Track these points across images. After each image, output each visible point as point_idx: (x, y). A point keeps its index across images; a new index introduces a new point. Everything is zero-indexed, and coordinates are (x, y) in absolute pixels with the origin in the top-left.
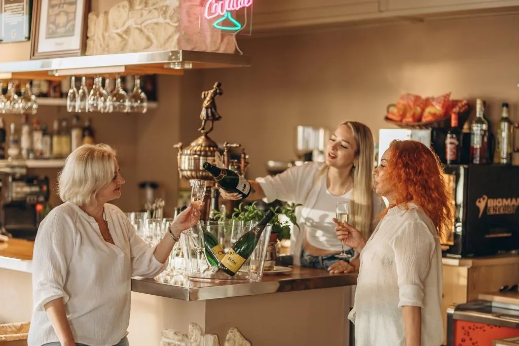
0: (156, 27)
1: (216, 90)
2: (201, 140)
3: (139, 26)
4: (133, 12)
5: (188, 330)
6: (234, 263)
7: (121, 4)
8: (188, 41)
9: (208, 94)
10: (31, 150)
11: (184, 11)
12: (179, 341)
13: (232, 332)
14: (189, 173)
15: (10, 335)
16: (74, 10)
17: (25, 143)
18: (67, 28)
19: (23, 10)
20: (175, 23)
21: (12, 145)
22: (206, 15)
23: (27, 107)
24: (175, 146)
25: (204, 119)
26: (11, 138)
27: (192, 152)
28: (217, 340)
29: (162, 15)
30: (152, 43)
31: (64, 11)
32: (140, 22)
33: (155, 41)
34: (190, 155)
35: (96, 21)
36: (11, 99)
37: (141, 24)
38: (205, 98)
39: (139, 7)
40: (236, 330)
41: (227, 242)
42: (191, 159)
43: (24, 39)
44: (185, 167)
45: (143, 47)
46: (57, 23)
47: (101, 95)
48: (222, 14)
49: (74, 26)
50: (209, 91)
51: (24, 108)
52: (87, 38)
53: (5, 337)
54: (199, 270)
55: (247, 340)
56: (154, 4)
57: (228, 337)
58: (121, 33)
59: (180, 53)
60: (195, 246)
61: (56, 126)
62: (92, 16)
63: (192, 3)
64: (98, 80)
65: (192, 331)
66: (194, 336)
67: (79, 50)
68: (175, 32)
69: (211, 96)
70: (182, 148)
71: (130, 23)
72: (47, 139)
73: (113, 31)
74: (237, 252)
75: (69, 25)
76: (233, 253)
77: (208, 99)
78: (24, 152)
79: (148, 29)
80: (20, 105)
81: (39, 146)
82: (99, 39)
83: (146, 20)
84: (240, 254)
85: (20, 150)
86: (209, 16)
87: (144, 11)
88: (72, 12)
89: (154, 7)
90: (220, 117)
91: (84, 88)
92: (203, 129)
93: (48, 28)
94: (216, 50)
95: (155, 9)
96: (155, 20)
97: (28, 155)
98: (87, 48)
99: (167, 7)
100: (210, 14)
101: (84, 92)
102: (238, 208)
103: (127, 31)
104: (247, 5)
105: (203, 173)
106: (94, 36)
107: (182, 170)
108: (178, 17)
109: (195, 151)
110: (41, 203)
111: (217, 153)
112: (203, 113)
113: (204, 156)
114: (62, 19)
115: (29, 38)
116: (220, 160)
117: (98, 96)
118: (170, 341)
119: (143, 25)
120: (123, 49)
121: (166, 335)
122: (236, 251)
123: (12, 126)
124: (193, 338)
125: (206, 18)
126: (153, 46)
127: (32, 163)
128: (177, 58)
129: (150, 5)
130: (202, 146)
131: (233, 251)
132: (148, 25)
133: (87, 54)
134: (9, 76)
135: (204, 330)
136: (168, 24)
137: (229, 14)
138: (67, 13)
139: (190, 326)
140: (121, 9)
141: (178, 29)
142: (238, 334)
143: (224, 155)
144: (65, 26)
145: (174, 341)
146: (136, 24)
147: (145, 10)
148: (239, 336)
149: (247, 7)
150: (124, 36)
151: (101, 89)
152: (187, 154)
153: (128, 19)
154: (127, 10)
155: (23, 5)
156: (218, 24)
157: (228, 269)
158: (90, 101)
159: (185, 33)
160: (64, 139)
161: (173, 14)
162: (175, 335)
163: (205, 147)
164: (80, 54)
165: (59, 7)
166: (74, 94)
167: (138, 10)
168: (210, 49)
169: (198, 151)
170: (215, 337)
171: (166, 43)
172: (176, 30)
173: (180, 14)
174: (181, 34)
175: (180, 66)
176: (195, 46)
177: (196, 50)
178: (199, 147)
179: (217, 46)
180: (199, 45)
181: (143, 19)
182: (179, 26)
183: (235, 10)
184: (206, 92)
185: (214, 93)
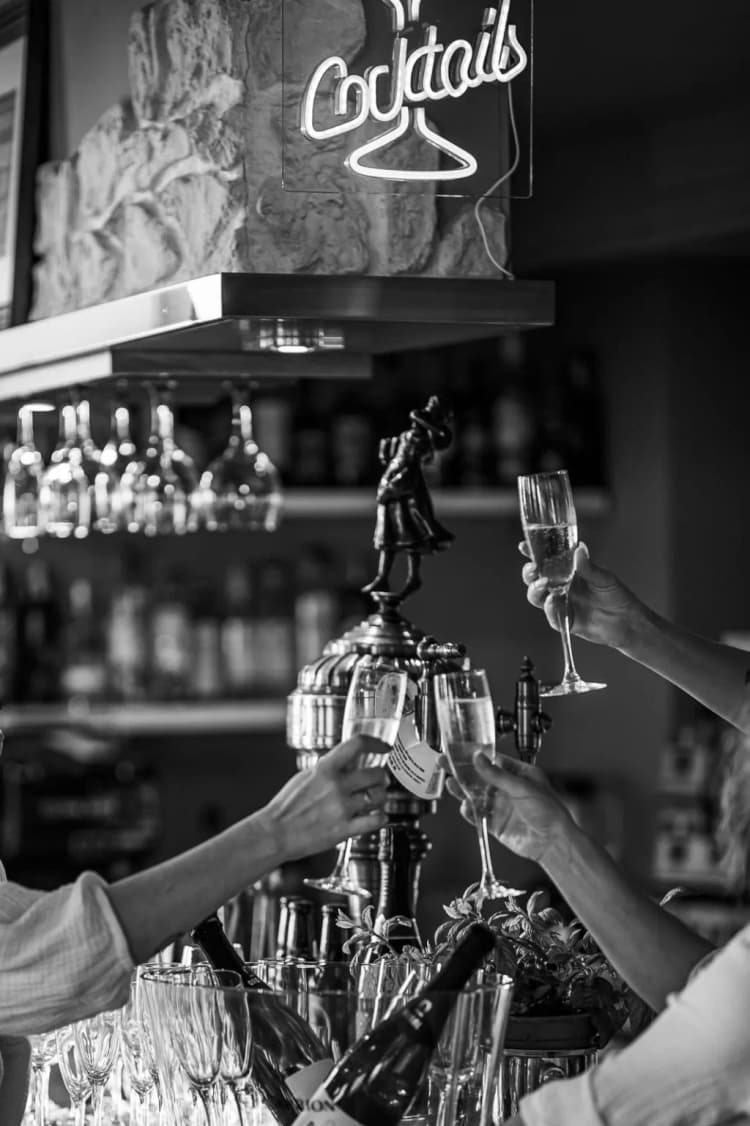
0: (183, 189)
1: (421, 427)
2: (370, 631)
3: (148, 196)
4: (127, 144)
7: (103, 119)
8: (284, 235)
9: (397, 444)
11: (262, 120)
16: (7, 163)
20: (231, 167)
25: (381, 546)
29: (197, 143)
30: (179, 255)
32: (149, 182)
33: (186, 248)
37: (151, 188)
38: (388, 461)
39: (146, 122)
42: (325, 707)
45: (154, 278)
50: (403, 436)
52: (34, 257)
56: (176, 105)
58: (104, 230)
62: (46, 178)
67: (8, 305)
68: (230, 204)
71: (125, 188)
73: (87, 224)
77: (395, 464)
79: (168, 204)
82: (58, 260)
83: (163, 170)
87: (153, 136)
88: (6, 168)
89: (178, 116)
92: (380, 587)
94: (413, 270)
95: (180, 122)
96: (183, 168)
98: (36, 297)
99: (210, 107)
100: (326, 119)
103: (117, 220)
106: (49, 248)
108: (238, 146)
119: (157, 190)
120: (111, 288)
125: (307, 138)
126: (182, 267)
129: (167, 109)
132: (168, 187)
133: (32, 316)
136: (214, 175)
140: (104, 137)
141: (238, 193)
146: (140, 190)
147: (155, 131)
150: (111, 238)
152: (307, 690)
153: (120, 172)
154: (115, 135)
156: (366, 162)
159: (265, 206)
161: (221, 133)
167: (137, 134)
168: (386, 262)
171: (211, 253)
172: (231, 198)
173: (243, 132)
174: (253, 210)
175: (296, 341)
176: (314, 259)
177: (319, 272)
178: (367, 657)
179: (417, 252)
180: (335, 251)
181: (154, 167)
182: (244, 178)
183: (449, 98)
184: (391, 437)
185: (417, 440)
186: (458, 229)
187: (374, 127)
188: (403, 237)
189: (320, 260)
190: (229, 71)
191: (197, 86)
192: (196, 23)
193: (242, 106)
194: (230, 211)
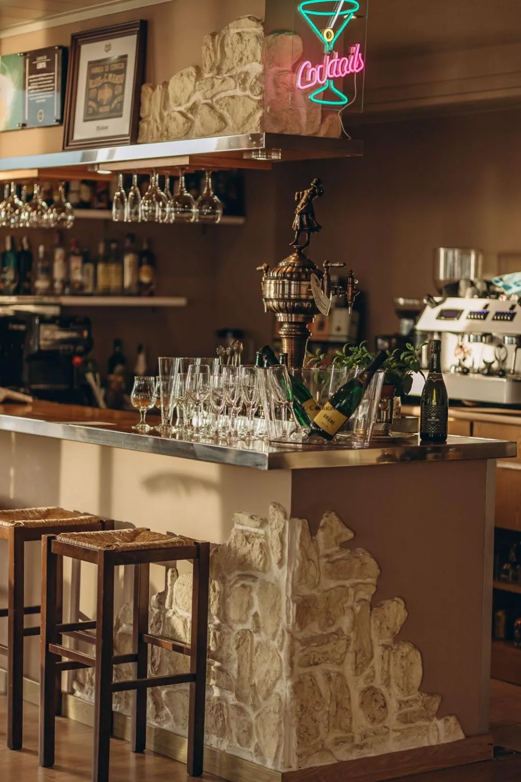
0: (231, 101)
1: (314, 188)
2: (292, 259)
3: (209, 101)
4: (201, 82)
5: (268, 512)
6: (332, 422)
7: (185, 71)
8: (276, 120)
9: (303, 194)
10: (67, 282)
11: (270, 79)
12: (257, 527)
13: (327, 516)
14: (275, 304)
15: (32, 521)
16: (122, 82)
17: (58, 272)
18: (113, 106)
19: (53, 82)
20: (257, 96)
21: (41, 276)
22: (299, 84)
23: (59, 218)
24: (259, 268)
25: (297, 229)
26: (40, 265)
27: (280, 275)
28: (307, 527)
29: (240, 85)
30: (226, 124)
31: (108, 83)
32: (210, 96)
33: (230, 122)
34: (277, 278)
35: (151, 95)
36: (39, 207)
37: (211, 98)
38: (299, 200)
39: (211, 75)
40: (333, 513)
41: (324, 396)
43: (54, 123)
44: (269, 295)
45: (214, 130)
46: (99, 99)
47: (159, 198)
48: (321, 83)
49: (121, 103)
50: (305, 191)
51: (55, 220)
52: (140, 119)
53: (24, 523)
54: (284, 432)
55: (348, 527)
56: (229, 71)
57: (322, 523)
58: (185, 111)
59: (262, 136)
60: (280, 400)
61: (101, 249)
62: (146, 89)
63: (281, 69)
64: (155, 178)
65: (274, 514)
66: (276, 520)
67: (128, 135)
68: (257, 108)
69: (307, 197)
70: (267, 270)
71: (198, 97)
72: (90, 267)
73: (174, 108)
74: (337, 407)
75: (115, 102)
76: (330, 408)
77: (303, 201)
78: (57, 285)
79: (221, 105)
80: (50, 216)
81: (77, 277)
82: (156, 121)
83: (218, 93)
84: (339, 409)
85: (52, 281)
86: (302, 85)
87: (215, 80)
88: (120, 84)
89: (229, 74)
90: (319, 227)
91: (135, 188)
92: (296, 243)
93: (87, 107)
94: (313, 134)
95: (231, 77)
96: (230, 93)
97: (63, 289)
98: (140, 133)
99: (247, 73)
100: (304, 82)
101: (135, 196)
102: (341, 351)
103: (193, 108)
104: (357, 71)
105: (294, 303)
106: (149, 115)
107: (267, 300)
108: (261, 88)
109: (284, 273)
110: (80, 354)
111: (313, 276)
112: (296, 221)
113: (295, 280)
114: (106, 94)
115: (61, 122)
116: (318, 285)
117: (154, 200)
118: (244, 528)
119: (214, 100)
120: (187, 135)
121: (239, 521)
122: (334, 406)
123: (41, 249)
124: (274, 524)
125: (299, 88)
126: (227, 128)
127: (67, 301)
128: (259, 144)
129: (224, 72)
130: (294, 266)
131: (331, 406)
132: (221, 99)
133: (139, 141)
134: (35, 174)
135: (289, 512)
136: (249, 97)
137: (332, 83)
138: (113, 86)
139: (271, 507)
140: (185, 78)
141: (262, 105)
142: (336, 519)
143: (323, 278)
144: (110, 103)
145: (249, 528)
146: (205, 98)
147: (217, 79)
148: (337, 523)
149: (357, 73)
150: (190, 115)
151: (159, 191)
152: (273, 278)
153: (194, 91)
154: (193, 79)
155: (54, 75)
156: (315, 97)
157: (323, 430)
158: (143, 207)
159: (270, 109)
160: (113, 268)
161: (255, 83)
162: (250, 519)
163: (298, 267)
164: (129, 141)
165: (102, 78)
166: (121, 197)
167: (207, 79)
168: (305, 131)
169: (288, 273)
170: (305, 523)
171: (245, 124)
172: (258, 106)
173: (264, 83)
174: (266, 110)
175: (265, 156)
176: (285, 128)
177: (285, 133)
178: (290, 267)
179: (315, 128)
180: (291, 126)
181: (214, 92)
182: (263, 99)
183: (340, 77)
184: (300, 192)
185: (312, 193)
186: (327, 120)
187: (318, 86)
188: (310, 122)
189: (286, 129)
190: (259, 61)
191: (239, 65)
192: (241, 42)
193: (264, 73)
194: (256, 110)
